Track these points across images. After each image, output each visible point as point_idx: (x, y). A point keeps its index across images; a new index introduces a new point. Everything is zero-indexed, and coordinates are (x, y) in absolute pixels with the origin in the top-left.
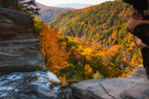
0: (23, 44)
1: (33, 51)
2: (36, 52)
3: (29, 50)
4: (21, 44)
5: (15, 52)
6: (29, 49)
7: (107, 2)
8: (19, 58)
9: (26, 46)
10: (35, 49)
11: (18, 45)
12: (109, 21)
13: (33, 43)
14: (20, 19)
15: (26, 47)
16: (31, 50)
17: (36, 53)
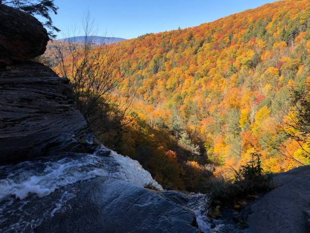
0: (28, 86)
1: (60, 103)
2: (67, 105)
3: (49, 102)
4: (23, 87)
5: (10, 108)
6: (47, 98)
7: (148, 35)
8: (22, 123)
9: (39, 91)
10: (64, 99)
11: (15, 88)
12: (151, 64)
13: (56, 84)
14: (16, 23)
15: (40, 93)
16: (53, 102)
17: (66, 109)
